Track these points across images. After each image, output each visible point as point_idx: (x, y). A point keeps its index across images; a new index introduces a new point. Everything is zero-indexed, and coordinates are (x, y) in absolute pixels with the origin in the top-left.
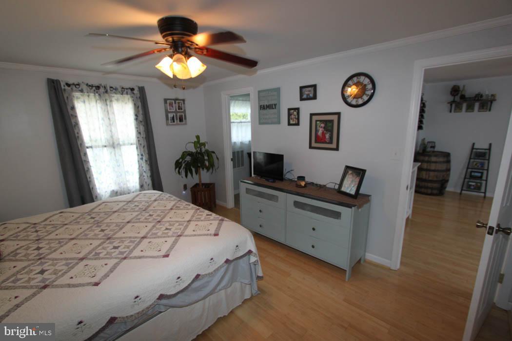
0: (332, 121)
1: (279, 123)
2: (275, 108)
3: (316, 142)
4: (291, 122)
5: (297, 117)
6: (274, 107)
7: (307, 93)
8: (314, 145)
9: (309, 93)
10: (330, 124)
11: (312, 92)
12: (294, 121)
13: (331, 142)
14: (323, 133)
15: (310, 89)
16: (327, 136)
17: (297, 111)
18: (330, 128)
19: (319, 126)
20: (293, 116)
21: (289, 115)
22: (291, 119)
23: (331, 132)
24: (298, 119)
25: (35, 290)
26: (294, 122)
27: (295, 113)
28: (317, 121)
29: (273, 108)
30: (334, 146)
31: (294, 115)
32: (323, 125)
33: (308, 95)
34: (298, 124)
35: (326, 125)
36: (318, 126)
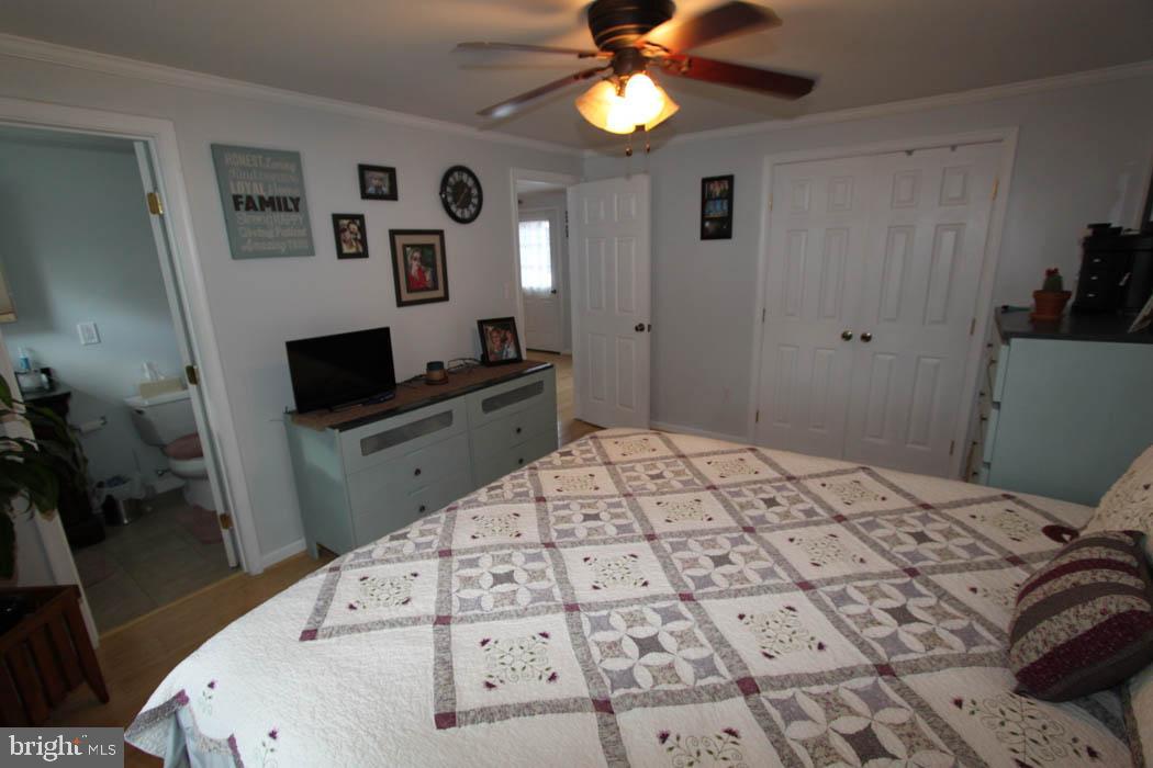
0: (431, 247)
1: (310, 252)
2: (297, 209)
3: (410, 290)
4: (346, 249)
5: (359, 237)
6: (291, 205)
7: (375, 182)
8: (406, 297)
9: (380, 183)
10: (430, 253)
11: (387, 183)
12: (351, 246)
13: (435, 288)
14: (419, 269)
15: (381, 175)
16: (428, 276)
17: (358, 222)
18: (430, 260)
19: (412, 257)
20: (348, 235)
21: (338, 232)
22: (345, 241)
23: (434, 266)
24: (364, 242)
25: (944, 511)
26: (353, 250)
27: (354, 227)
28: (405, 246)
29: (287, 210)
30: (440, 293)
31: (351, 233)
32: (417, 255)
33: (378, 188)
34: (364, 254)
35: (422, 253)
36: (409, 258)
